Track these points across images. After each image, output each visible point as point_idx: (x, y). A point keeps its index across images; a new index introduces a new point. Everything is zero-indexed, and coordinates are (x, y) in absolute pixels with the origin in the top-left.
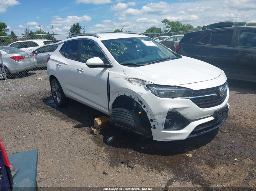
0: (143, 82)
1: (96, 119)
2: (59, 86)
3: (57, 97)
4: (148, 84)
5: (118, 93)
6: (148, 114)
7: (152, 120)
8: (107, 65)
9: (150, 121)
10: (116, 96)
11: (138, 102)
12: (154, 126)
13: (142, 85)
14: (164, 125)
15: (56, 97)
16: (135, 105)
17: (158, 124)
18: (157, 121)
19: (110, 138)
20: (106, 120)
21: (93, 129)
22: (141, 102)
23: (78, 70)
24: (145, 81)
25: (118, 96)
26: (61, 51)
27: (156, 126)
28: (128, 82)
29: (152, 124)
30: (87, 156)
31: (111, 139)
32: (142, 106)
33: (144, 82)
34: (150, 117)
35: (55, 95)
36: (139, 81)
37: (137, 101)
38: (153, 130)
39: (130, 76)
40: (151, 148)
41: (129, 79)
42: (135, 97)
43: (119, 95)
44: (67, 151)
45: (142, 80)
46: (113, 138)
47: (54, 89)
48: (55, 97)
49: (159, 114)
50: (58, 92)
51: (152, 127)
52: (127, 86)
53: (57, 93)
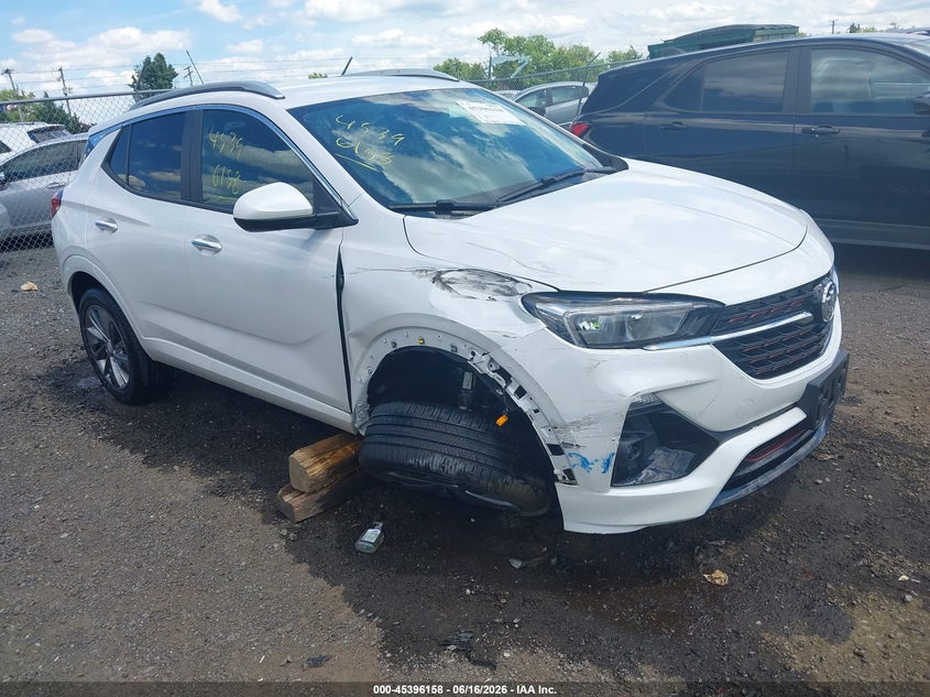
0: (503, 283)
1: (298, 455)
2: (114, 317)
3: (112, 363)
4: (529, 291)
5: (389, 338)
6: (538, 424)
7: (557, 450)
8: (327, 216)
9: (549, 453)
10: (383, 349)
11: (491, 374)
12: (569, 472)
13: (499, 297)
14: (611, 468)
15: (108, 365)
16: (467, 383)
17: (585, 463)
18: (581, 451)
19: (370, 531)
20: (340, 452)
21: (287, 498)
22: (502, 372)
23: (194, 243)
24: (512, 279)
25: (390, 349)
26: (109, 164)
27: (578, 472)
28: (436, 289)
29: (558, 465)
30: (279, 630)
31: (372, 535)
32: (511, 390)
33: (510, 284)
34: (546, 437)
35: (105, 356)
36: (482, 278)
37: (487, 370)
38: (562, 491)
39: (442, 259)
40: (554, 561)
41: (440, 273)
42: (473, 354)
43: (395, 344)
44: (185, 615)
45: (501, 277)
46: (383, 530)
47: (97, 332)
48: (103, 363)
49: (590, 421)
50: (114, 343)
51: (560, 478)
52: (433, 307)
53: (109, 345)
